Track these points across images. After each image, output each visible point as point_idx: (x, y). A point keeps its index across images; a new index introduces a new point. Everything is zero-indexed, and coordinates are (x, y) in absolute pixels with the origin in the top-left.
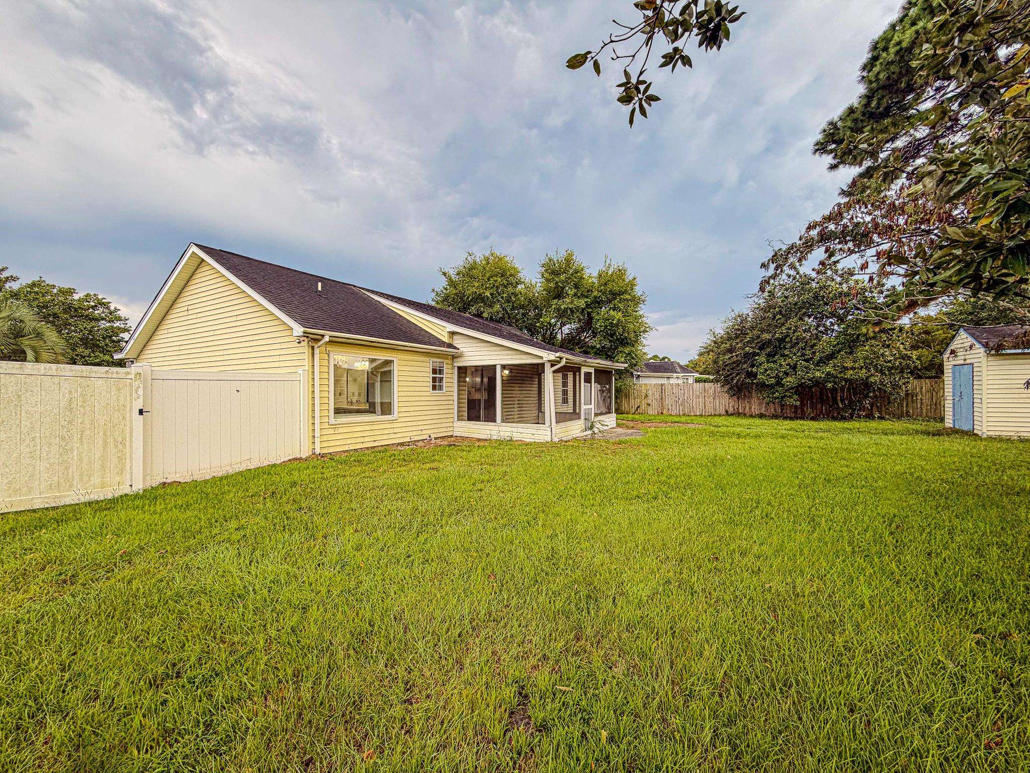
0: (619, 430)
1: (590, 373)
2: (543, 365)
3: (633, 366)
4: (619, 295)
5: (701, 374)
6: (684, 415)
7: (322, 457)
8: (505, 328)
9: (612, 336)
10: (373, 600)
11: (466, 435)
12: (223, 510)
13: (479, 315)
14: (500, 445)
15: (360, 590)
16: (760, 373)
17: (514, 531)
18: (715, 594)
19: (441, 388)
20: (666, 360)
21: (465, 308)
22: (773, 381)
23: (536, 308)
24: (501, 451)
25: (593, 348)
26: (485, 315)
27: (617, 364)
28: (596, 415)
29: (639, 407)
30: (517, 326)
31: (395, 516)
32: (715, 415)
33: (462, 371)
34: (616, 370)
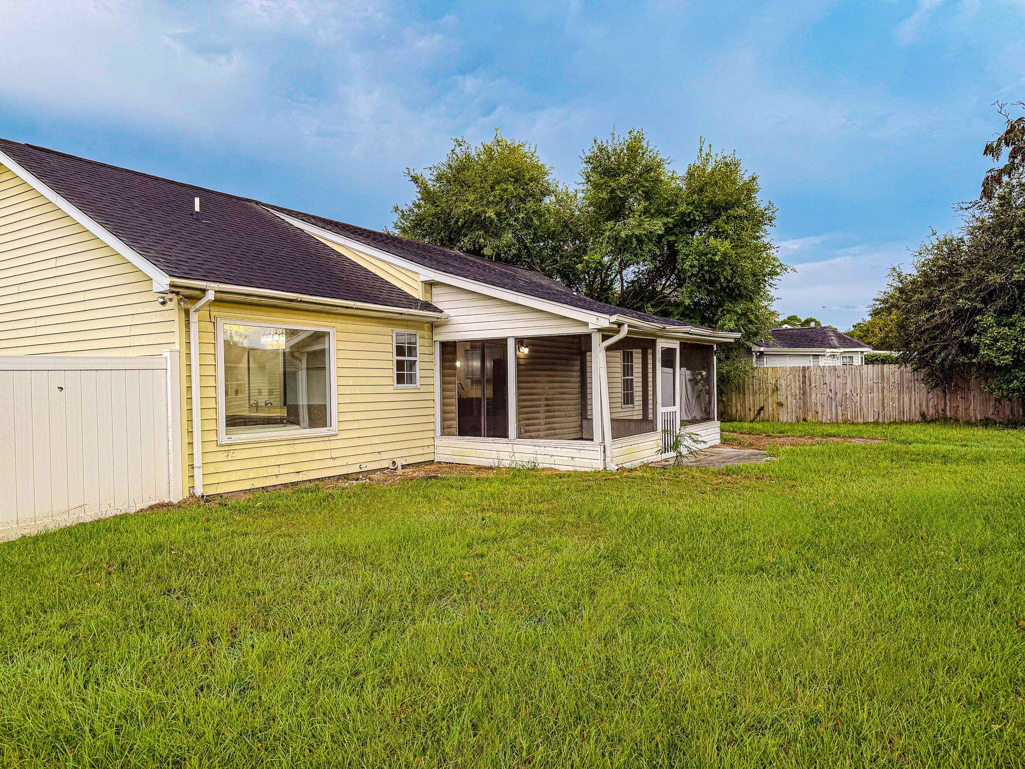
0: (728, 451)
1: (674, 350)
2: (588, 337)
3: (749, 335)
4: (726, 209)
5: (876, 348)
6: (845, 422)
7: (207, 501)
8: (523, 273)
9: (712, 282)
10: (294, 749)
11: (457, 460)
12: (40, 593)
13: (477, 252)
14: (514, 476)
15: (272, 732)
16: (985, 345)
17: (539, 628)
18: (900, 743)
19: (411, 379)
20: (813, 324)
21: (451, 240)
22: (1008, 359)
23: (577, 236)
24: (516, 488)
25: (677, 305)
26: (487, 251)
27: (721, 333)
28: (684, 423)
29: (762, 408)
30: (543, 270)
31: (333, 603)
32: (902, 422)
33: (450, 349)
34: (720, 344)
